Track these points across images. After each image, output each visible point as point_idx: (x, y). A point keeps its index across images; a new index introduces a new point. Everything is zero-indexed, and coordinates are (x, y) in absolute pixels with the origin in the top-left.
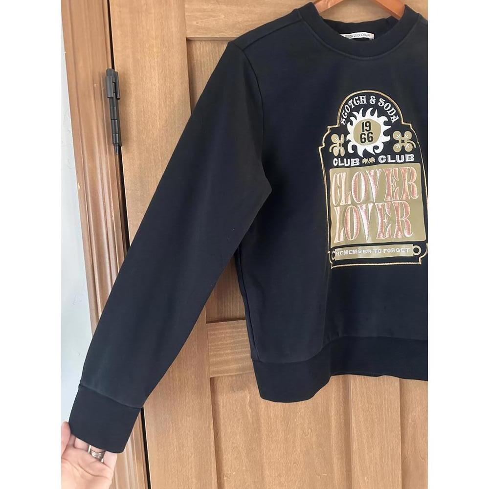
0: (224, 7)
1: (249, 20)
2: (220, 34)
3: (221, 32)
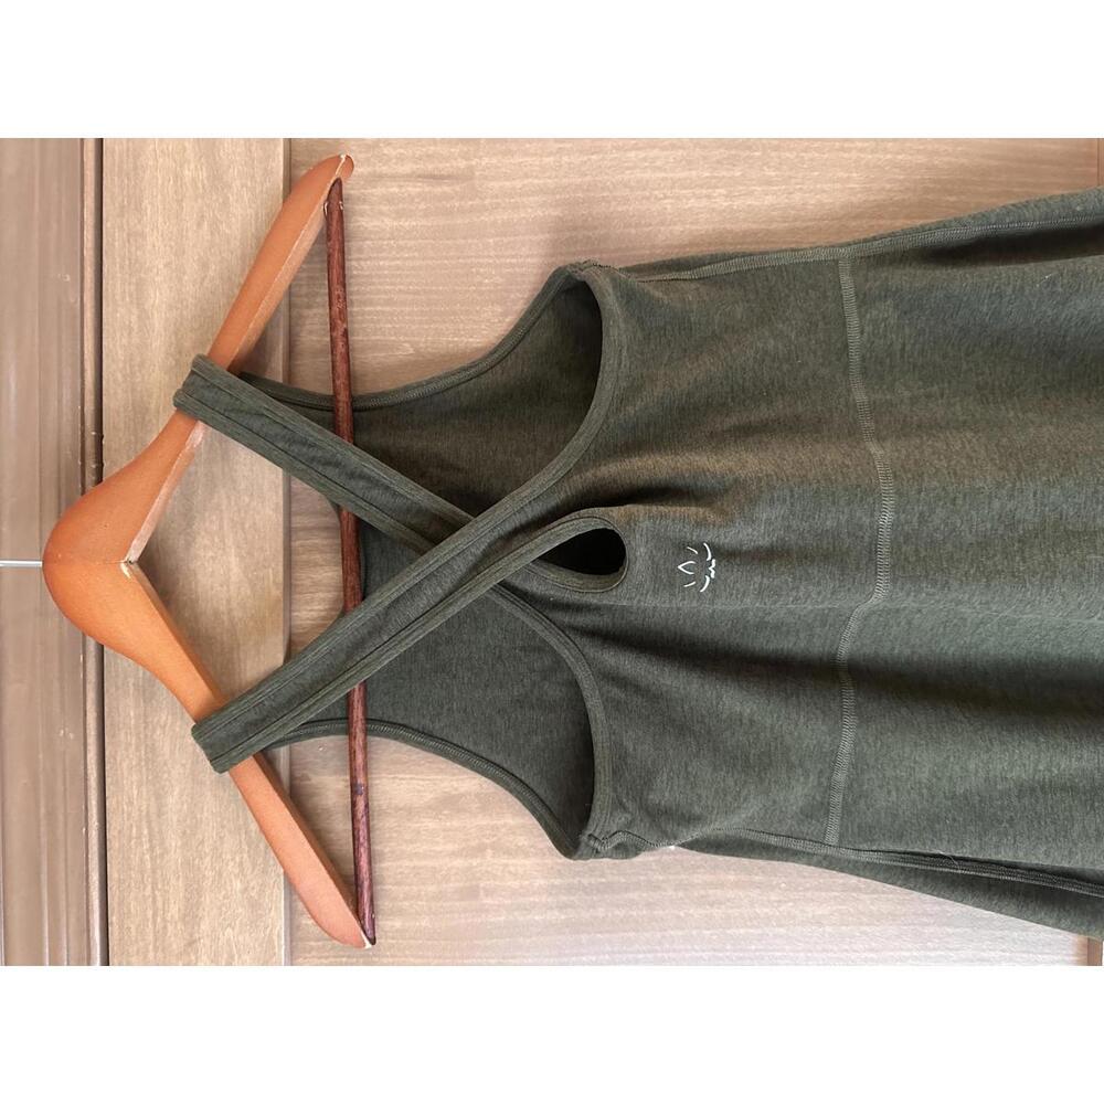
0: (205, 926)
1: (238, 859)
2: (276, 944)
3: (270, 941)
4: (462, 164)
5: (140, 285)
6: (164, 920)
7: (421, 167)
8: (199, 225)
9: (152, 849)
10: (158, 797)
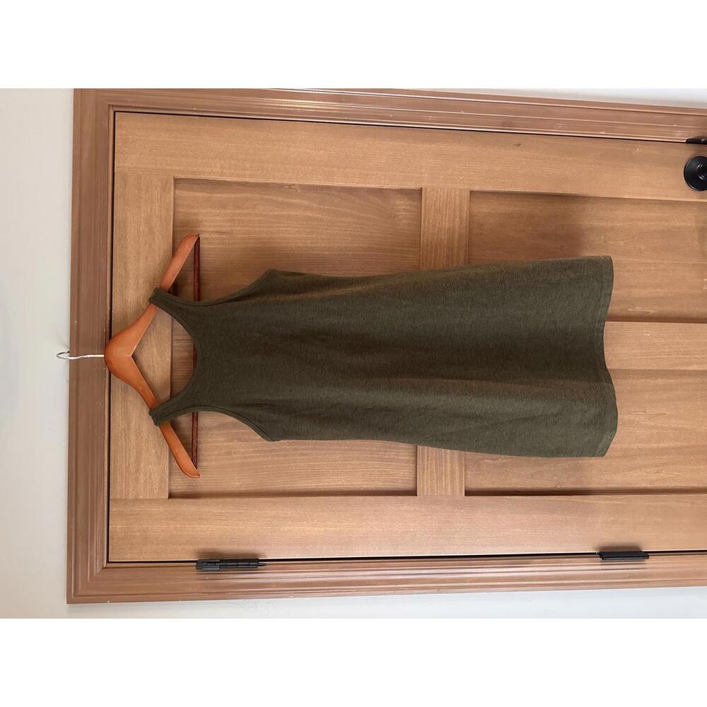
4: (230, 229)
5: (126, 263)
6: (129, 462)
7: (215, 229)
8: (145, 245)
9: (125, 441)
10: (128, 424)
